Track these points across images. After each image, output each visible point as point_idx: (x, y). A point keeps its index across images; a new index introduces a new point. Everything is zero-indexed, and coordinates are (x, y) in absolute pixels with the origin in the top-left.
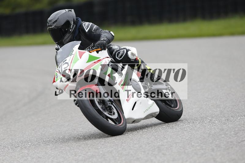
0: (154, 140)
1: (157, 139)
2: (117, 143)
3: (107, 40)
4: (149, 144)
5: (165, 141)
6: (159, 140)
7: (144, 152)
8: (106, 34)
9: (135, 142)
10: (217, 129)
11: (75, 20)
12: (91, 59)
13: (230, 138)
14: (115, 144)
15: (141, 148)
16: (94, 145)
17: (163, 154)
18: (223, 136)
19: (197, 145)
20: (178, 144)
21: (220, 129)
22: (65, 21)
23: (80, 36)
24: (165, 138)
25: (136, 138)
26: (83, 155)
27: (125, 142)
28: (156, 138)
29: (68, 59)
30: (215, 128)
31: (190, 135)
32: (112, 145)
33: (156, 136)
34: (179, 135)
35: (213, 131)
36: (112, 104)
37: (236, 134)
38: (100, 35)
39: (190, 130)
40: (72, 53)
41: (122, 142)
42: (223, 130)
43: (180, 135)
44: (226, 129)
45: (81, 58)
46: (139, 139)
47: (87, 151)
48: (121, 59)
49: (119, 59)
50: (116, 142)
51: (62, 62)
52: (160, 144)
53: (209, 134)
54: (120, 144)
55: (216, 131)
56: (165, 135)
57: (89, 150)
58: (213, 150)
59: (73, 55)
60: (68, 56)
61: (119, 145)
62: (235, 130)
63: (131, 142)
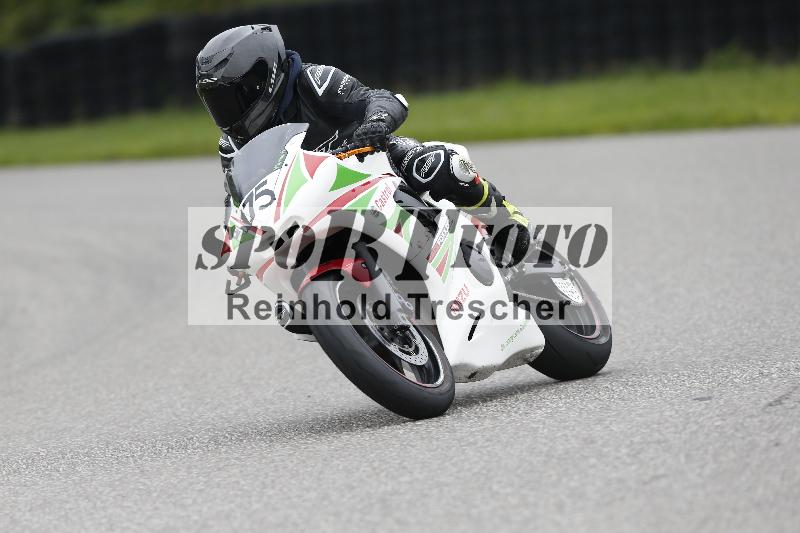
0: (369, 476)
1: (378, 474)
2: (245, 488)
3: (389, 119)
4: (351, 488)
5: (406, 478)
6: (386, 476)
7: (337, 515)
8: (384, 103)
9: (305, 482)
10: (573, 441)
11: (284, 57)
12: (344, 177)
13: (615, 467)
14: (240, 490)
15: (326, 503)
16: (172, 494)
17: (399, 522)
18: (593, 461)
19: (509, 490)
20: (446, 489)
21: (585, 440)
22: (253, 61)
23: (299, 110)
24: (404, 468)
25: (309, 469)
26: (135, 527)
27: (273, 481)
28: (374, 469)
29: (273, 181)
30: (565, 435)
31: (486, 458)
32: (232, 493)
33: (376, 464)
34: (451, 459)
35: (561, 447)
37: (634, 456)
38: (366, 106)
39: (486, 444)
40: (284, 160)
41: (263, 483)
42: (592, 442)
43: (453, 461)
44: (602, 438)
45: (312, 175)
46: (321, 473)
47: (149, 513)
48: (430, 178)
49: (424, 181)
50: (243, 482)
51: (254, 190)
52: (389, 488)
53: (547, 456)
54: (258, 490)
55: (569, 446)
56: (403, 461)
57: (156, 509)
58: (560, 507)
59: (288, 167)
60: (271, 170)
61: (255, 493)
62: (632, 441)
63: (293, 482)
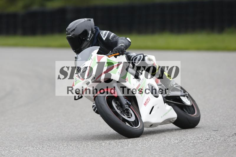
3: (125, 45)
13: (188, 149)
18: (182, 146)
19: (156, 153)
20: (137, 151)
22: (83, 30)
36: (129, 107)
37: (194, 146)
52: (121, 150)
